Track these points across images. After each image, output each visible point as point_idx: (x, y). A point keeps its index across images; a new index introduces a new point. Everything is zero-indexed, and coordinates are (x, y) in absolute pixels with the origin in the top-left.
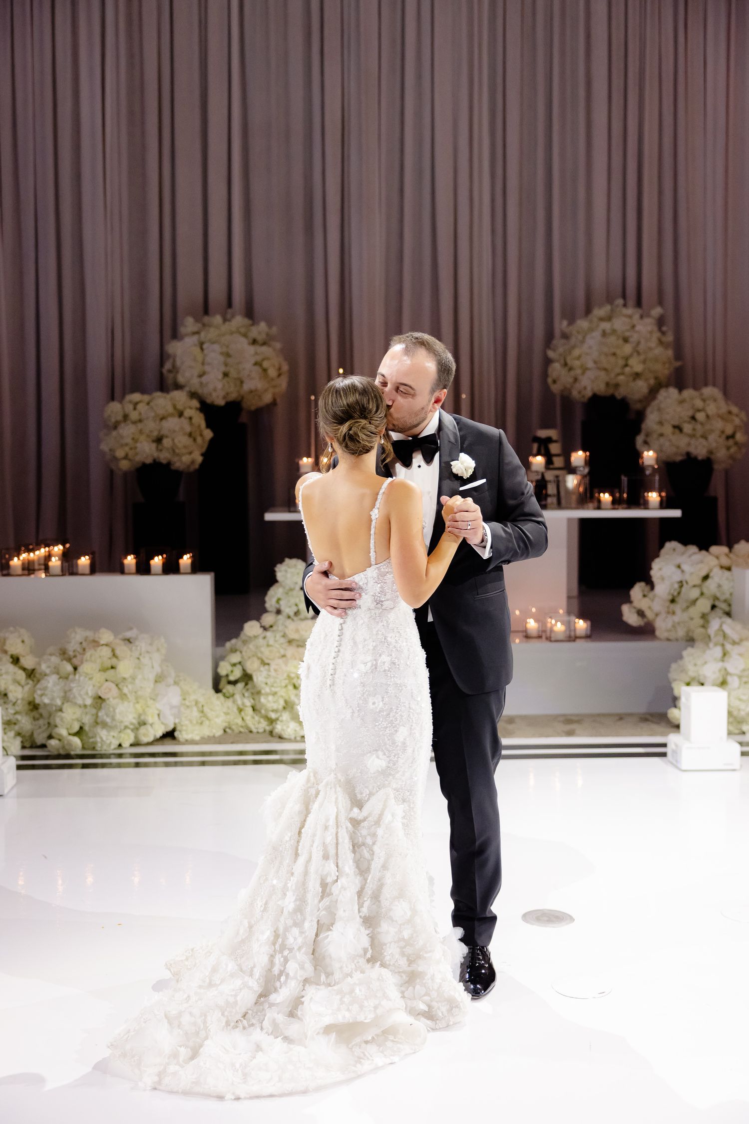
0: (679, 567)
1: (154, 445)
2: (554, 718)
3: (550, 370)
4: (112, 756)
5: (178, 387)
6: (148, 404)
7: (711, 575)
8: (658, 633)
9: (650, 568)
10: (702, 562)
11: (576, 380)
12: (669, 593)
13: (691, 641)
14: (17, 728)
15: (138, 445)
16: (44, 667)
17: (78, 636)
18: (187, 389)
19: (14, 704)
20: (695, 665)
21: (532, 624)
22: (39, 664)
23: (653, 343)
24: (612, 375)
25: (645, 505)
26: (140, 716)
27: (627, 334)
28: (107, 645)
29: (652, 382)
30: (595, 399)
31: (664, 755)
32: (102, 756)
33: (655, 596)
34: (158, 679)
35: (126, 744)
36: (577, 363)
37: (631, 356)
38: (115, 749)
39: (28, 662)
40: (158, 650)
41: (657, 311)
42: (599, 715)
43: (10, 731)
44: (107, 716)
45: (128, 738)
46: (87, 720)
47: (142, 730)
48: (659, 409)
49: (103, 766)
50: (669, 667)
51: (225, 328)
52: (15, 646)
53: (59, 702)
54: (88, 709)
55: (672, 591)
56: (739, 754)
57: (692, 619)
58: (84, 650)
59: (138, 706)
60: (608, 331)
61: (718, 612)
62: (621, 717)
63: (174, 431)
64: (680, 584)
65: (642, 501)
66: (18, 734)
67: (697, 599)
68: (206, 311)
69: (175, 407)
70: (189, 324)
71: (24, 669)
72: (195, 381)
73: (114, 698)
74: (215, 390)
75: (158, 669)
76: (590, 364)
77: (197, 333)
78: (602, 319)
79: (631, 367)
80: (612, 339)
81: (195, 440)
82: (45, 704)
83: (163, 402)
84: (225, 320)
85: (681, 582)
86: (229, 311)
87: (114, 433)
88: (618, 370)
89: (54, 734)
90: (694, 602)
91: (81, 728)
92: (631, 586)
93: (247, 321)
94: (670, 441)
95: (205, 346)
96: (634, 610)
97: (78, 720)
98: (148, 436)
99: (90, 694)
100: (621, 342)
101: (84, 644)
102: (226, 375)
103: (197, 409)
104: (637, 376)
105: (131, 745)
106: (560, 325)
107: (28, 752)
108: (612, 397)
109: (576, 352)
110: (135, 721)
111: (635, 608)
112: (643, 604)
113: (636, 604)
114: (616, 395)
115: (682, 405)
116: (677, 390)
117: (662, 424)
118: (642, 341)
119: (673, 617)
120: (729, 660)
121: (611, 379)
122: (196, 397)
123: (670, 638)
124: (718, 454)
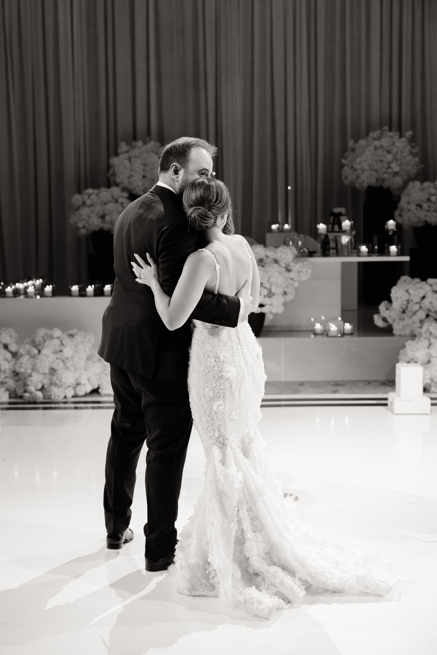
0: (407, 291)
1: (100, 220)
2: (329, 383)
3: (343, 172)
4: (61, 403)
5: (117, 185)
6: (97, 195)
7: (427, 296)
8: (394, 332)
9: (390, 292)
10: (421, 288)
11: (358, 177)
12: (401, 307)
13: (413, 336)
14: (6, 386)
15: (91, 220)
16: (22, 351)
17: (41, 332)
18: (121, 186)
19: (5, 372)
20: (412, 351)
21: (318, 327)
22: (19, 349)
23: (406, 154)
24: (381, 174)
25: (388, 254)
26: (77, 379)
27: (390, 148)
28: (58, 338)
29: (405, 177)
30: (370, 189)
31: (386, 405)
32: (55, 403)
33: (393, 309)
34: (88, 359)
35: (69, 396)
36: (358, 167)
37: (392, 162)
38: (63, 399)
39: (13, 348)
40: (89, 341)
41: (409, 134)
42: (356, 381)
43: (3, 387)
44: (57, 379)
45: (70, 393)
46: (46, 382)
47: (78, 388)
48: (409, 195)
49: (55, 408)
50: (399, 352)
51: (145, 148)
52: (6, 339)
53: (29, 371)
54: (47, 376)
55: (403, 306)
56: (430, 404)
57: (414, 323)
58: (45, 341)
59: (77, 374)
60: (378, 146)
61: (431, 318)
62: (369, 383)
63: (112, 211)
64: (408, 302)
65: (386, 251)
66: (7, 390)
67: (418, 311)
68: (135, 139)
69: (113, 197)
70: (123, 147)
71: (11, 352)
72: (126, 181)
73: (61, 369)
74: (138, 186)
75: (88, 352)
76: (367, 167)
77: (127, 152)
78: (375, 139)
79: (392, 169)
80: (380, 151)
82: (22, 373)
83: (105, 194)
84: (145, 143)
85: (408, 300)
86: (148, 138)
87: (77, 213)
88: (384, 170)
89: (27, 390)
90: (415, 313)
91: (43, 387)
92: (379, 303)
93: (158, 144)
94: (414, 214)
95: (132, 160)
96: (380, 318)
97: (41, 382)
98: (97, 214)
99: (48, 366)
100: (385, 153)
101: (45, 338)
102: (144, 177)
103: (127, 198)
104: (396, 174)
105: (73, 397)
106: (351, 143)
107: (13, 400)
108: (381, 187)
109: (359, 160)
110: (74, 383)
111: (381, 316)
112: (386, 314)
113: (382, 314)
114: (383, 185)
115: (422, 191)
116: (419, 182)
117: (410, 203)
118: (399, 152)
119: (403, 322)
120: (432, 348)
121: (380, 176)
122: (127, 190)
123: (401, 334)
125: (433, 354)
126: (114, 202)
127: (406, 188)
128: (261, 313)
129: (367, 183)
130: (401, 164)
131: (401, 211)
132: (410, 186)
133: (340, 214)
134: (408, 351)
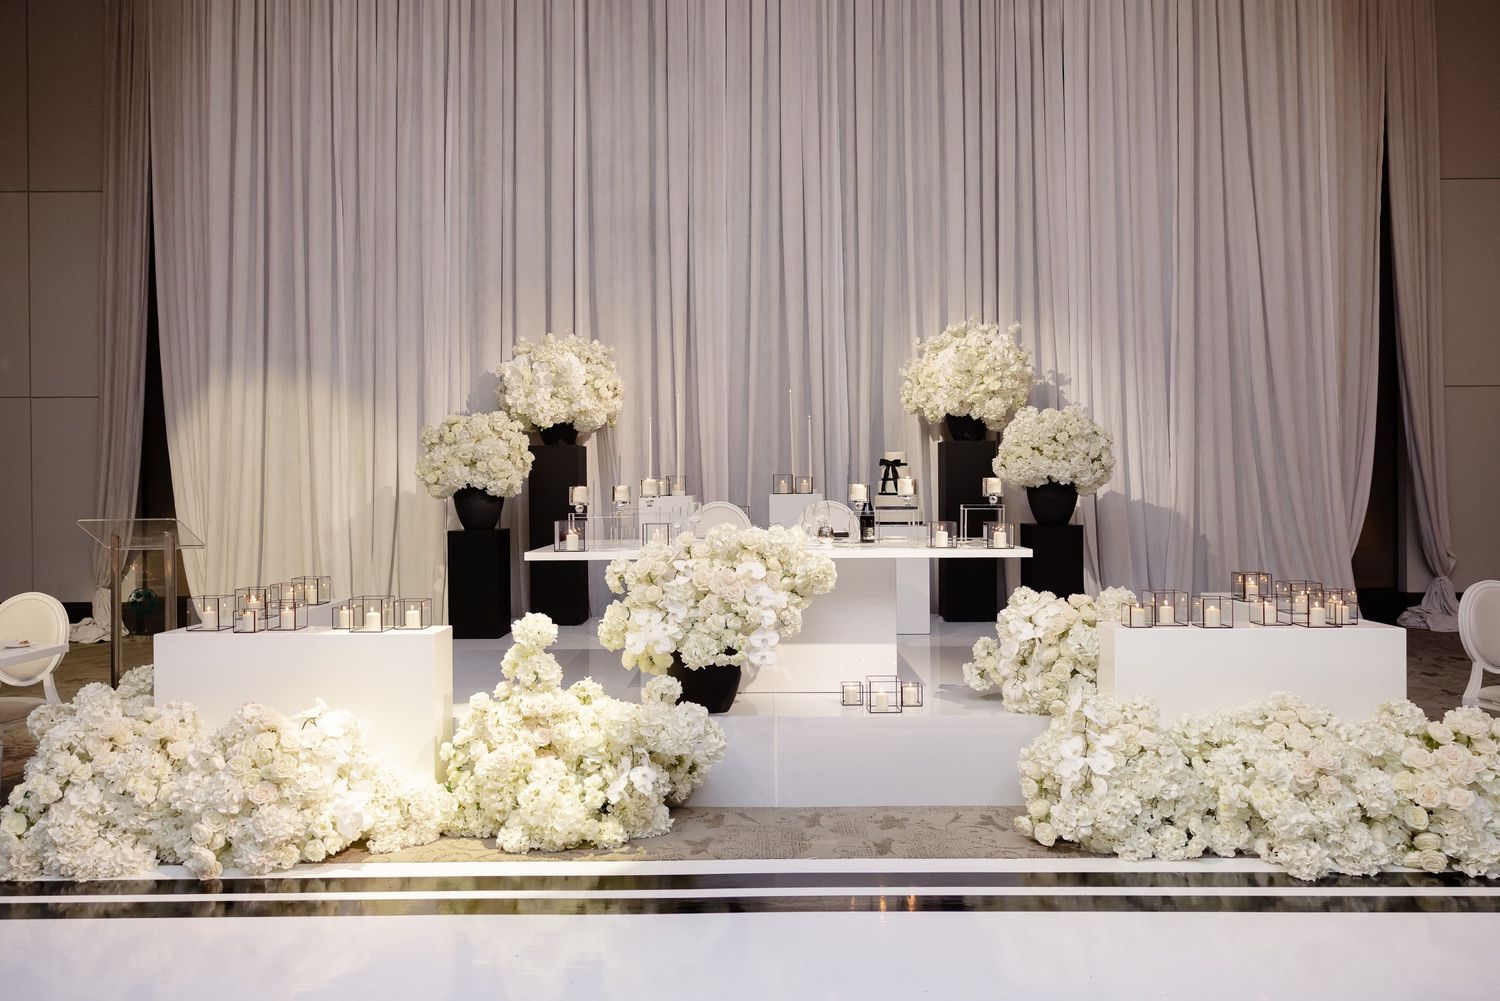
0: (1030, 619)
1: (466, 470)
3: (902, 389)
5: (504, 408)
8: (1006, 700)
10: (1059, 615)
11: (928, 398)
12: (1018, 652)
13: (1045, 715)
14: (150, 839)
15: (450, 469)
16: (192, 758)
18: (513, 410)
20: (1049, 758)
22: (189, 753)
23: (1010, 359)
24: (967, 393)
25: (990, 543)
26: (308, 826)
29: (1010, 400)
30: (951, 419)
33: (1001, 654)
35: (288, 864)
36: (928, 381)
37: (986, 373)
38: (272, 872)
39: (176, 749)
40: (350, 733)
44: (257, 827)
45: (287, 857)
46: (234, 832)
47: (310, 845)
48: (1017, 430)
51: (560, 345)
53: (197, 809)
54: (234, 819)
55: (1021, 651)
59: (306, 814)
60: (962, 347)
61: (1080, 678)
62: (956, 814)
63: (490, 454)
64: (1032, 642)
66: (153, 847)
67: (1053, 662)
68: (549, 330)
69: (492, 428)
70: (521, 344)
72: (522, 402)
73: (270, 804)
74: (542, 411)
75: (342, 759)
76: (943, 382)
77: (529, 351)
78: (956, 335)
79: (987, 384)
81: (514, 463)
83: (480, 423)
85: (1033, 639)
90: (1050, 665)
91: (227, 843)
93: (588, 338)
94: (1029, 463)
95: (535, 365)
96: (976, 671)
97: (223, 833)
98: (461, 459)
99: (237, 798)
102: (554, 395)
103: (520, 431)
104: (993, 394)
105: (297, 865)
108: (967, 418)
109: (929, 370)
110: (299, 834)
111: (977, 667)
112: (988, 664)
113: (979, 664)
114: (972, 414)
115: (1041, 424)
116: (1036, 409)
117: (1020, 445)
118: (998, 358)
119: (1024, 684)
120: (1093, 755)
121: (966, 398)
122: (524, 418)
123: (1020, 710)
124: (1083, 479)
125: (1095, 769)
126: (495, 437)
127: (1012, 418)
128: (730, 666)
129: (945, 410)
130: (1002, 377)
131: (1005, 459)
132: (1020, 415)
133: (897, 463)
134: (1039, 756)
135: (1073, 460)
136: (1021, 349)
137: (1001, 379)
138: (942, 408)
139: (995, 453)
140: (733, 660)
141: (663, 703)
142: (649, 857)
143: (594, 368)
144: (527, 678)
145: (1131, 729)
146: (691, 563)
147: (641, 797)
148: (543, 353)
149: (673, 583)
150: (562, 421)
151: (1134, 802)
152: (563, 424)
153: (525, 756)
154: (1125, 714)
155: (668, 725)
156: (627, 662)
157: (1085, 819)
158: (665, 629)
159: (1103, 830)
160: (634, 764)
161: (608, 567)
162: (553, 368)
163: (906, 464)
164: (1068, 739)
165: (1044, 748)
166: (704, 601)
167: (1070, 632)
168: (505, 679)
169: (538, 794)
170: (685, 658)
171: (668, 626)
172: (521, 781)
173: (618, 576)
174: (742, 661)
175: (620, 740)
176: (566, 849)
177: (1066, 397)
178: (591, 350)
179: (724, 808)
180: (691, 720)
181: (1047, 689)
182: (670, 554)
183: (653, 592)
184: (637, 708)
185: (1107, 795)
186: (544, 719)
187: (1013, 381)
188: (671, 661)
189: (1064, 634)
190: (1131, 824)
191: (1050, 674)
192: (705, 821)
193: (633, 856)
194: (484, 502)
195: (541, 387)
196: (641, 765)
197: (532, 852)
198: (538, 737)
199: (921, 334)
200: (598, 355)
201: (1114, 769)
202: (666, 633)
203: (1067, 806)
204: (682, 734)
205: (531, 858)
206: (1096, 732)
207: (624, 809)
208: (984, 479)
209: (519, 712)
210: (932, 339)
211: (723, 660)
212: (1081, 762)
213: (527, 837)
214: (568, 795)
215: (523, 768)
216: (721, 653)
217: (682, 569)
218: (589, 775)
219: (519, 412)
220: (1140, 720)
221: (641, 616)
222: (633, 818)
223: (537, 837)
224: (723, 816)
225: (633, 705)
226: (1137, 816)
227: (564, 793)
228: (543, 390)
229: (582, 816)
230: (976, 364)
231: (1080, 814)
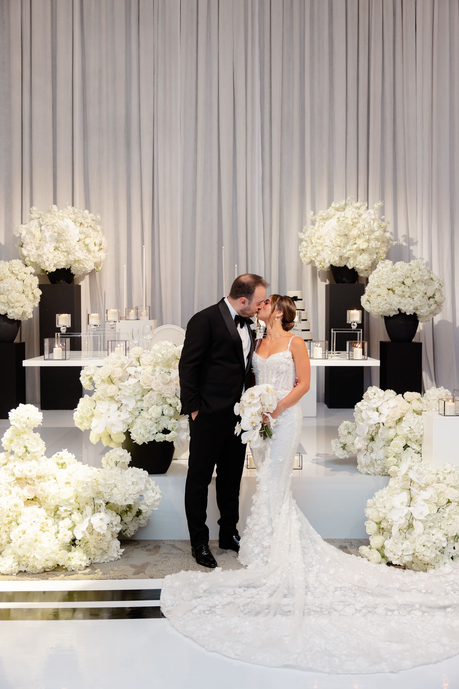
0: (377, 410)
3: (301, 247)
8: (359, 466)
11: (318, 254)
12: (368, 433)
23: (375, 227)
24: (344, 251)
27: (355, 221)
29: (374, 256)
30: (334, 269)
36: (319, 242)
37: (358, 237)
41: (378, 204)
48: (378, 276)
55: (371, 431)
60: (342, 218)
61: (410, 451)
63: (8, 290)
64: (377, 425)
67: (392, 440)
69: (12, 272)
72: (33, 254)
74: (48, 259)
76: (328, 243)
77: (39, 218)
79: (358, 245)
81: (27, 297)
90: (390, 442)
94: (385, 300)
95: (42, 228)
96: (340, 445)
102: (57, 248)
103: (32, 274)
104: (363, 251)
106: (310, 215)
108: (345, 268)
109: (319, 234)
111: (341, 442)
112: (348, 440)
113: (343, 440)
114: (348, 265)
115: (394, 273)
116: (391, 262)
117: (380, 287)
118: (366, 226)
119: (372, 454)
120: (415, 505)
121: (344, 254)
122: (35, 265)
123: (369, 472)
124: (422, 311)
125: (415, 515)
126: (14, 277)
127: (376, 268)
128: (165, 442)
129: (329, 262)
130: (369, 240)
131: (370, 296)
132: (380, 266)
133: (295, 298)
134: (378, 506)
135: (415, 298)
136: (383, 220)
137: (368, 241)
138: (327, 261)
139: (363, 293)
140: (168, 438)
141: (116, 468)
142: (103, 577)
143: (84, 229)
144: (20, 451)
145: (442, 487)
146: (139, 369)
147: (99, 534)
148: (49, 219)
149: (126, 383)
150: (62, 267)
151: (442, 539)
152: (64, 269)
153: (16, 506)
154: (438, 476)
155: (119, 484)
156: (93, 438)
157: (407, 550)
158: (119, 416)
159: (420, 558)
160: (94, 512)
161: (82, 371)
162: (56, 230)
163: (301, 300)
164: (398, 494)
165: (381, 500)
166: (147, 396)
167: (404, 419)
168: (4, 451)
169: (24, 533)
170: (133, 436)
171: (122, 413)
172: (14, 524)
173: (89, 377)
174: (173, 438)
175: (85, 494)
176: (45, 571)
177: (414, 254)
178: (83, 217)
179: (162, 540)
180: (135, 480)
181: (387, 458)
182: (126, 362)
183: (112, 389)
184: (99, 471)
185: (423, 533)
186: (31, 479)
187: (376, 242)
188: (123, 438)
189: (400, 420)
190: (439, 553)
191: (389, 448)
192: (147, 550)
193: (91, 576)
194: (6, 323)
195: (47, 242)
196: (100, 512)
197: (20, 574)
198: (27, 493)
199: (313, 208)
200: (89, 220)
201: (429, 515)
202: (121, 419)
203: (396, 540)
204: (128, 490)
205: (19, 578)
206: (417, 489)
207: (88, 542)
208: (348, 311)
209: (14, 475)
210: (322, 213)
211: (160, 438)
212: (406, 510)
213: (17, 563)
214: (47, 533)
215: (15, 514)
216: (160, 432)
217: (133, 373)
218: (63, 518)
219: (32, 260)
220: (447, 481)
221: (103, 407)
222: (93, 549)
223: (24, 563)
224: (160, 547)
225: (95, 469)
226: (444, 548)
227: (44, 532)
228: (48, 245)
229: (56, 548)
230: (351, 230)
231: (404, 546)
